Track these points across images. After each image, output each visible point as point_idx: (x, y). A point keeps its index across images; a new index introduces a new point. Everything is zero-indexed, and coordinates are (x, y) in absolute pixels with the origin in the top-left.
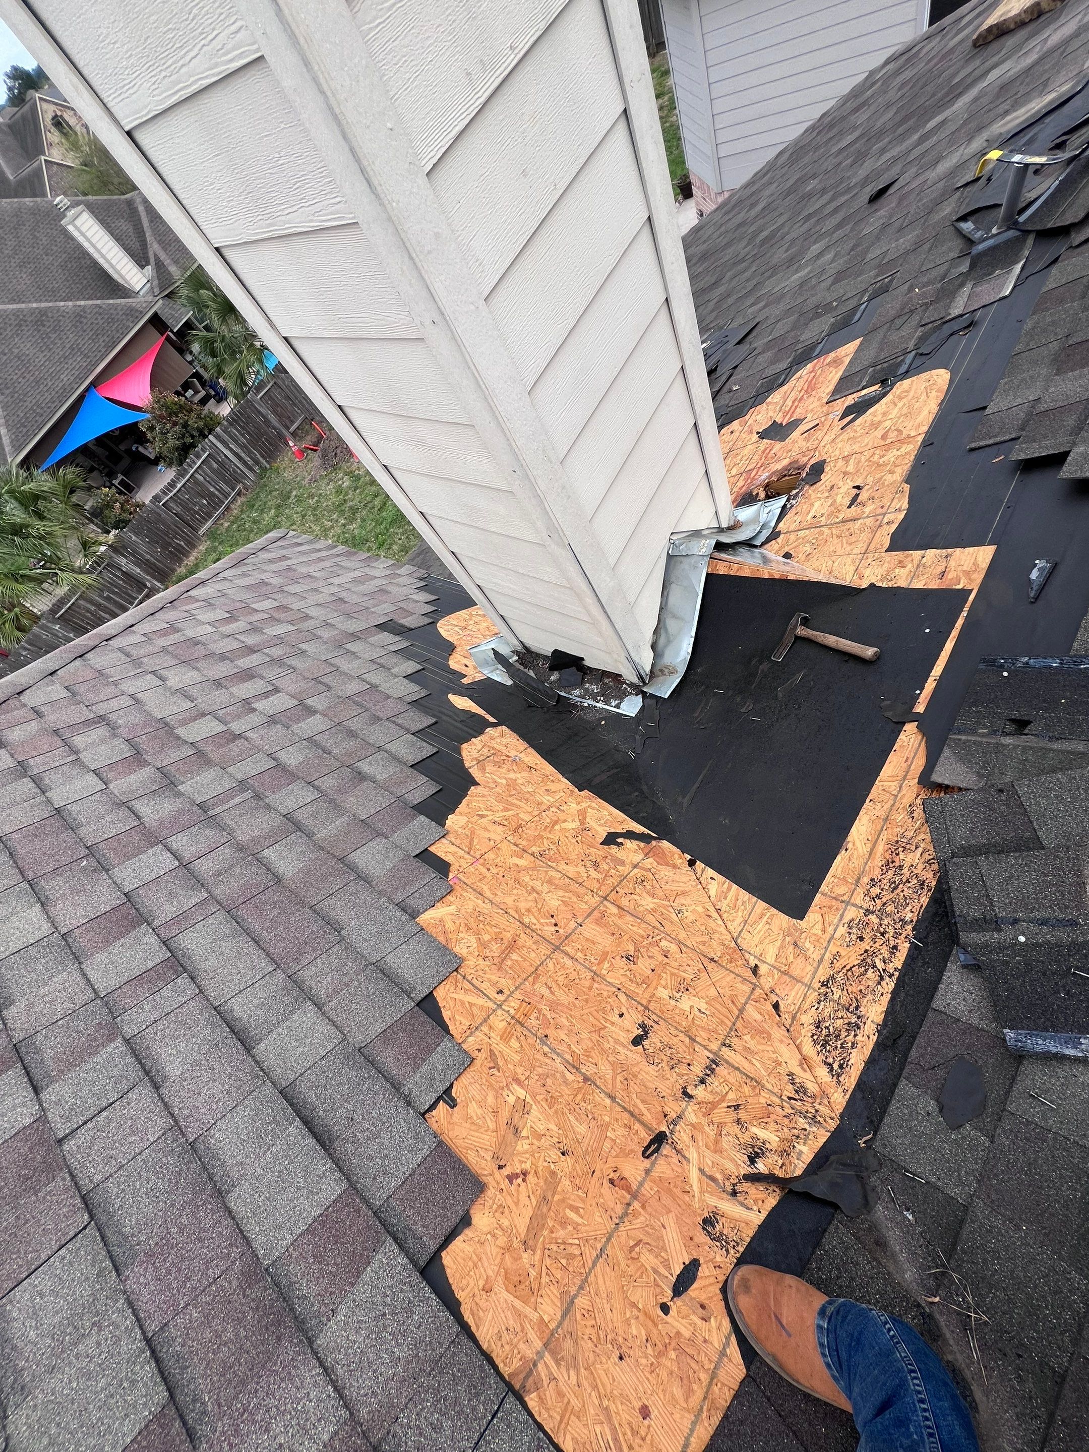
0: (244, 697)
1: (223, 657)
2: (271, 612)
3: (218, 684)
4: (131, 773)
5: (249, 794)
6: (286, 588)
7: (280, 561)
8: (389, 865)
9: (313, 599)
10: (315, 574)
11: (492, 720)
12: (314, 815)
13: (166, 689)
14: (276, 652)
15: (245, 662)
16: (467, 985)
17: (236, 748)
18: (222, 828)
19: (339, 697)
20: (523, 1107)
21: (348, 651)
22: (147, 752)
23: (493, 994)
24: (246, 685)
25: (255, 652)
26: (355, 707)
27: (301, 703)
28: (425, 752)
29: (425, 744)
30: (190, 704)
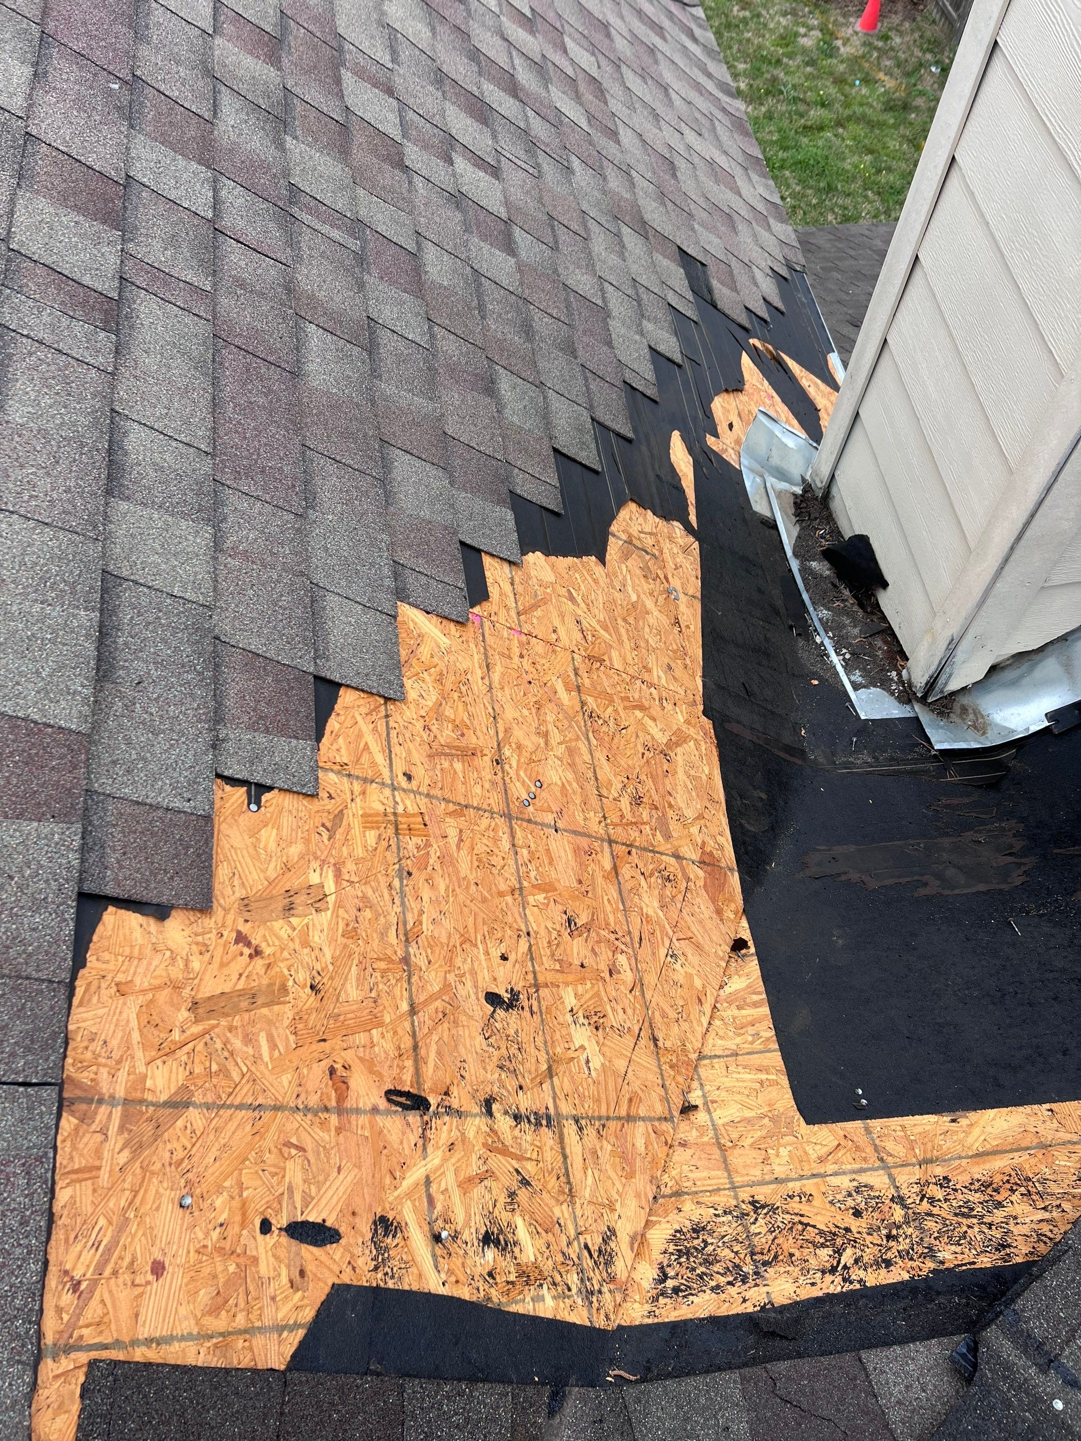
0: (453, 132)
1: (475, 55)
2: (581, 76)
3: (440, 78)
4: (251, 54)
5: (354, 244)
6: (624, 68)
7: (652, 28)
8: (425, 513)
9: (641, 121)
10: (674, 96)
11: (693, 518)
12: (402, 359)
14: (539, 128)
15: (494, 95)
16: (381, 727)
17: (390, 176)
18: (292, 242)
19: (555, 271)
20: (319, 901)
21: (618, 235)
22: (290, 53)
23: (399, 768)
24: (469, 121)
25: (516, 96)
26: (562, 306)
27: (508, 222)
28: (584, 454)
29: (593, 446)
30: (386, 60)
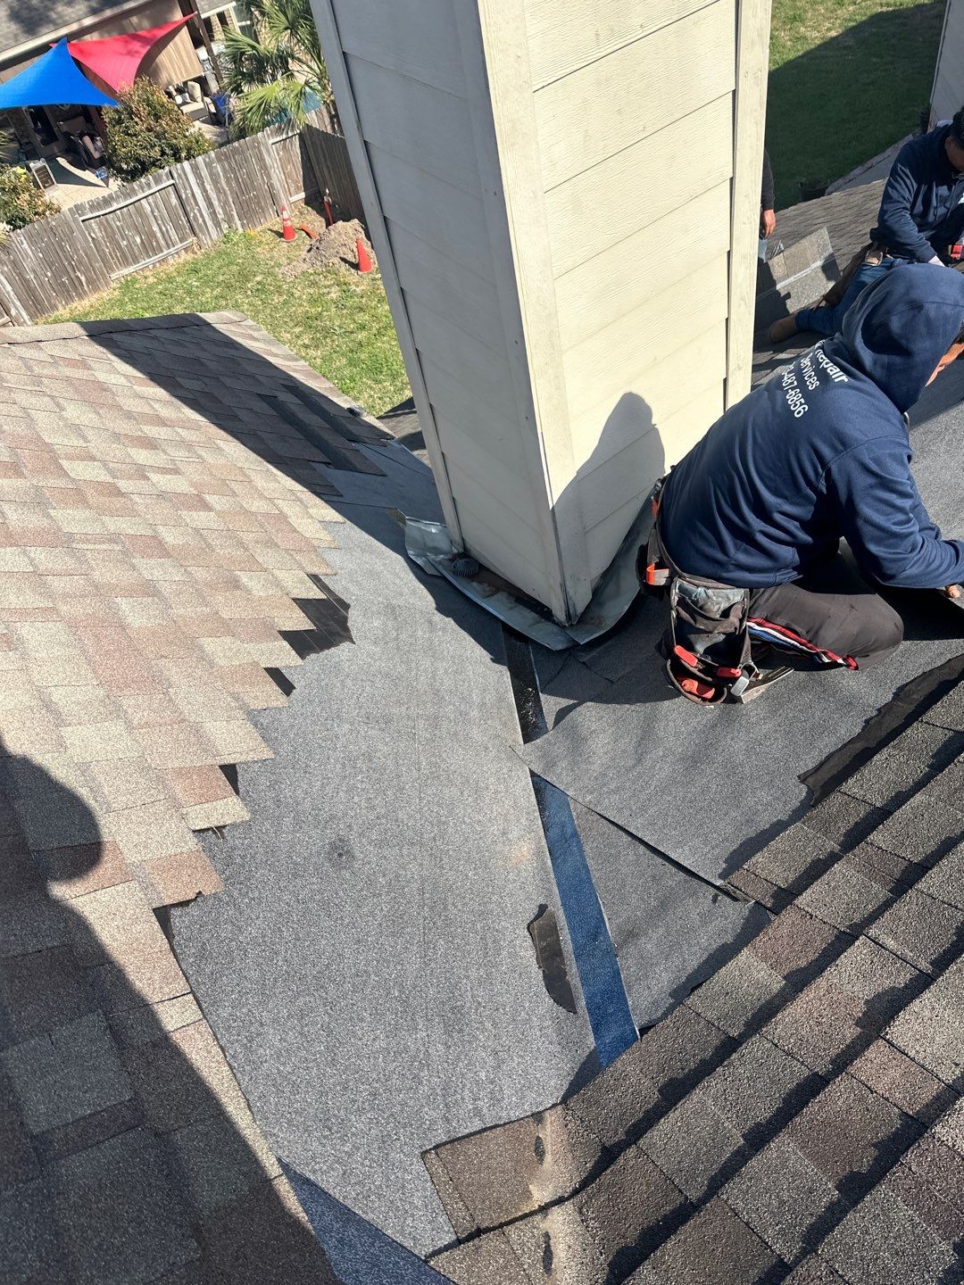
0: (141, 462)
1: (129, 416)
2: (198, 395)
3: (117, 437)
5: (117, 547)
6: (222, 379)
7: (226, 347)
8: (235, 662)
12: (178, 593)
13: (61, 418)
14: (189, 435)
15: (152, 431)
17: (118, 502)
18: (82, 562)
19: (242, 507)
22: (26, 467)
24: (146, 452)
25: (166, 425)
27: (199, 494)
30: (81, 443)
